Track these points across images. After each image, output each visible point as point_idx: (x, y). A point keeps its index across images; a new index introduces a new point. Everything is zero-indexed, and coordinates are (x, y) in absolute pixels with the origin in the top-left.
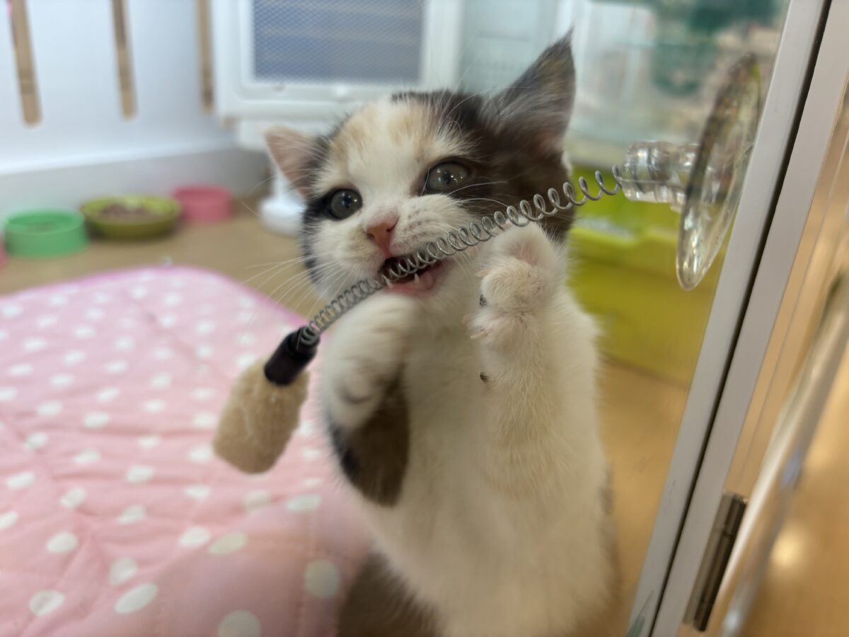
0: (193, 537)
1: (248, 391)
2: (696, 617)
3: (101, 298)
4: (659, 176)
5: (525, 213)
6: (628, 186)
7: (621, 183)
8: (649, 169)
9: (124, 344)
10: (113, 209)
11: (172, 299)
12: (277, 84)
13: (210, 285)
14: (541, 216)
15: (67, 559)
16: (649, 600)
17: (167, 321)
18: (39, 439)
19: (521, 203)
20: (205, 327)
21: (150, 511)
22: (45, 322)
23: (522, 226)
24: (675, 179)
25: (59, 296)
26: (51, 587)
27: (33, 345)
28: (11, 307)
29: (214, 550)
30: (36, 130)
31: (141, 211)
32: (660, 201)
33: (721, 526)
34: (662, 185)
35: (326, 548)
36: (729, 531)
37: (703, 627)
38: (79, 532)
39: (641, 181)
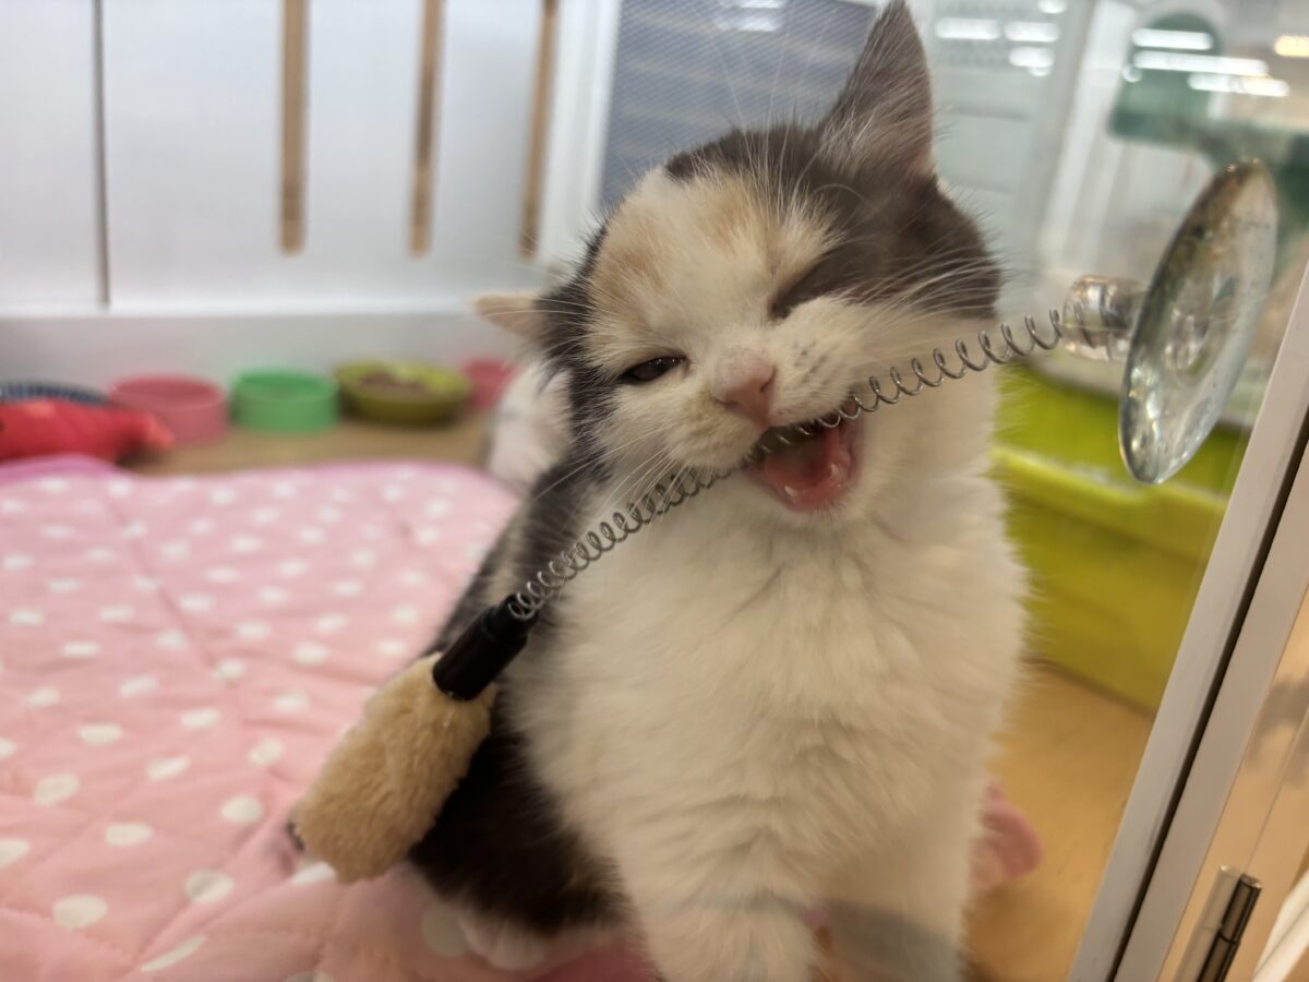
3: (340, 494)
4: (1117, 322)
6: (1070, 336)
8: (1101, 312)
9: (363, 558)
10: (379, 378)
11: (438, 508)
17: (427, 536)
18: (232, 668)
22: (264, 516)
25: (286, 486)
26: (218, 866)
27: (244, 544)
31: (415, 386)
33: (1214, 922)
36: (1228, 934)
39: (1090, 330)
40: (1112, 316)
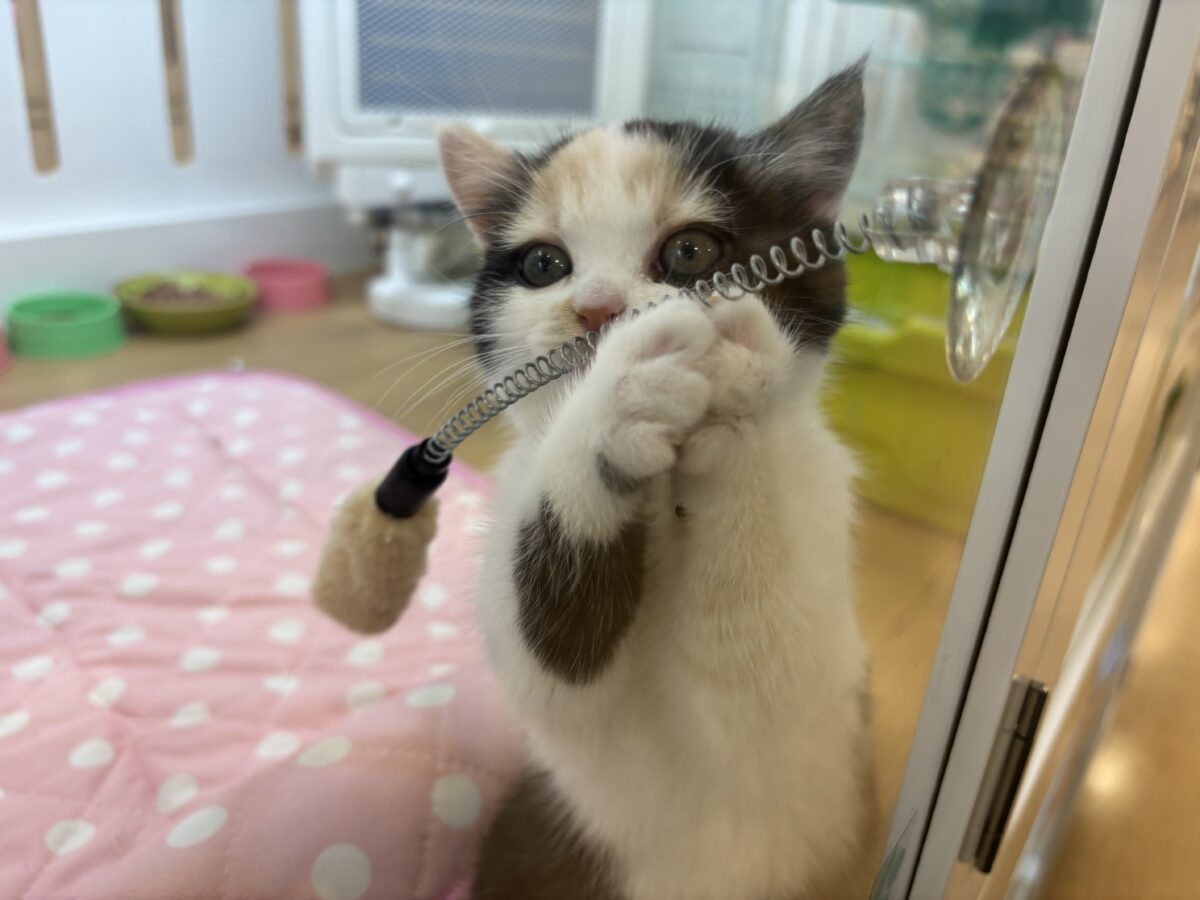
0: (276, 746)
1: (353, 526)
2: (978, 854)
3: (145, 415)
4: (923, 225)
5: (739, 281)
6: (880, 240)
7: (871, 237)
8: (909, 216)
9: (178, 478)
10: (163, 290)
11: (245, 417)
12: (392, 115)
13: (299, 398)
14: (760, 286)
15: (99, 776)
16: (912, 821)
17: (238, 447)
18: (59, 610)
19: (734, 268)
20: (291, 456)
21: (215, 709)
22: (66, 448)
23: (734, 299)
24: (945, 231)
25: (86, 413)
26: (76, 815)
27: (50, 480)
28: (18, 428)
29: (305, 760)
30: (52, 179)
31: (200, 294)
32: (925, 260)
33: (1011, 724)
34: (928, 238)
35: (463, 758)
36: (1023, 733)
37: (986, 868)
38: (116, 738)
39: (899, 233)
40: (920, 219)
